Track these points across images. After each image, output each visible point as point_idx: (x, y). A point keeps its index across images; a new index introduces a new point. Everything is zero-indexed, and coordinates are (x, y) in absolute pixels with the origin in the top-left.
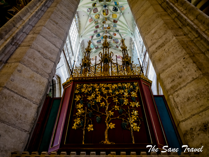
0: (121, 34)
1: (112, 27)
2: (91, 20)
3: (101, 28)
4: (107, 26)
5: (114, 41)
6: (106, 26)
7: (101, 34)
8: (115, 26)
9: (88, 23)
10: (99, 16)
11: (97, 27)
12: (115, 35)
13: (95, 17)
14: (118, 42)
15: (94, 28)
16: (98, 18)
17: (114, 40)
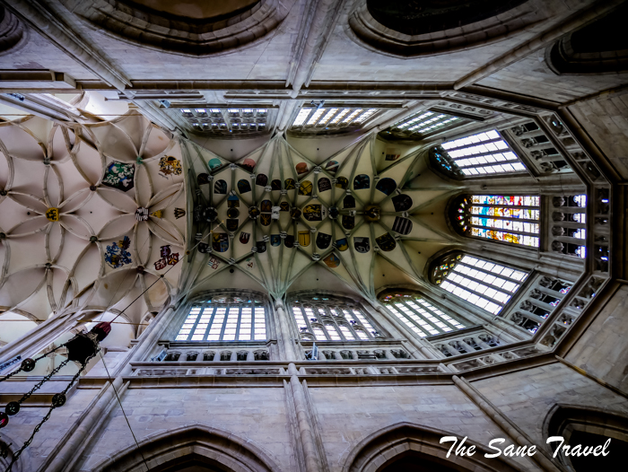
0: (252, 260)
1: (270, 230)
2: (302, 169)
3: (267, 198)
4: (274, 216)
5: (220, 238)
6: (276, 213)
7: (248, 195)
8: (276, 240)
9: (298, 160)
10: (306, 193)
11: (276, 185)
12: (244, 240)
13: (307, 182)
14: (219, 250)
15: (276, 176)
16: (302, 189)
17: (225, 235)
